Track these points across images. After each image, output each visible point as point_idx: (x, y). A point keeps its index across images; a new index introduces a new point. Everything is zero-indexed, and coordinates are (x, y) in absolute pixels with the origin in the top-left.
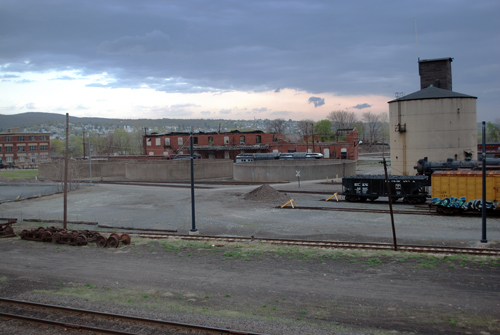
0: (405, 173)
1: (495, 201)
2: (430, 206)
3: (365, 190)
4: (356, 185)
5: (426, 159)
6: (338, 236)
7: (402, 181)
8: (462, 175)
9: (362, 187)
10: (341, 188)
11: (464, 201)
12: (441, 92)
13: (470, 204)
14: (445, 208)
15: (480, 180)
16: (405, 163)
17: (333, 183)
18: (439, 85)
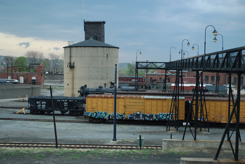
0: (73, 95)
1: (124, 114)
2: (86, 117)
3: (44, 106)
4: (37, 103)
5: (86, 86)
6: (21, 139)
7: (68, 100)
8: (105, 97)
9: (42, 104)
10: (27, 105)
11: (106, 114)
12: (98, 43)
13: (110, 116)
14: (94, 118)
16: (73, 88)
17: (24, 101)
18: (96, 38)
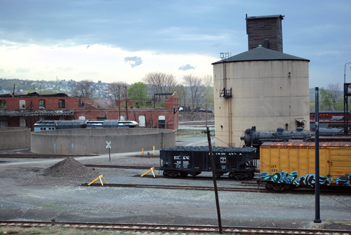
0: (231, 145)
1: (329, 176)
2: (259, 182)
3: (186, 164)
4: (175, 158)
5: (254, 128)
6: (155, 218)
7: (227, 153)
8: (293, 147)
9: (182, 161)
10: (158, 162)
11: (296, 176)
12: (271, 53)
13: (302, 179)
14: (275, 184)
15: (313, 152)
16: (231, 133)
17: (149, 156)
18: (268, 45)
